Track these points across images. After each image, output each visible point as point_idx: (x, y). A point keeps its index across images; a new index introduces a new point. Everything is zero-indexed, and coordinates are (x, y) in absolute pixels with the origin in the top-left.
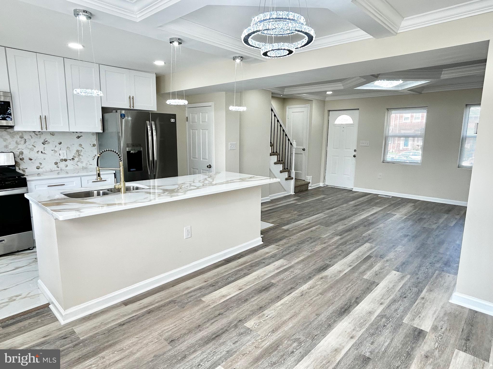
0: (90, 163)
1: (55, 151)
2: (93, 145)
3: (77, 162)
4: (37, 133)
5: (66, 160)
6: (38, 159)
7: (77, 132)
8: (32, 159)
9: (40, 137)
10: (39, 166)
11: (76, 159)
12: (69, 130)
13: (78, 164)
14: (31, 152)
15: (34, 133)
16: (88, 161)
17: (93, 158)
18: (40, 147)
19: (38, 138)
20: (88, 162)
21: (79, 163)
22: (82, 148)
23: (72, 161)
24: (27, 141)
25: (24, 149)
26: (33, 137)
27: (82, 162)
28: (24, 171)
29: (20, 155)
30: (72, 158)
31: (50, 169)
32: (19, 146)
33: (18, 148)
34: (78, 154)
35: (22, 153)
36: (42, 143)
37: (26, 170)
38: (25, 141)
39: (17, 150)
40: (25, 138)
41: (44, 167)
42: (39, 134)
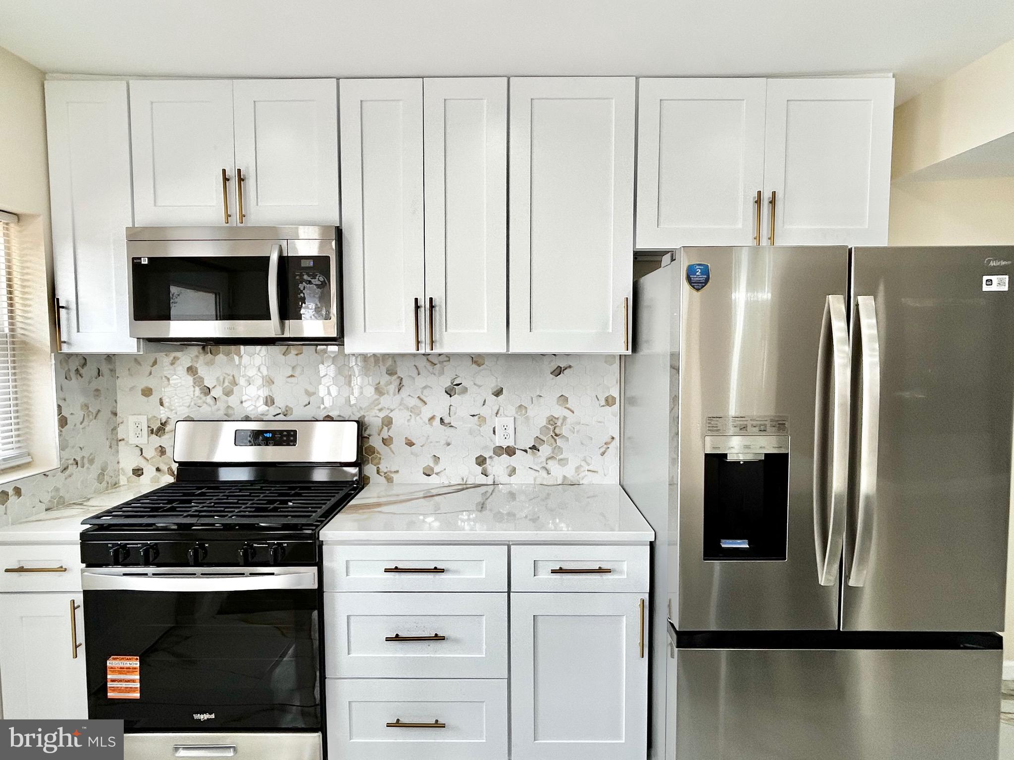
0: (591, 468)
1: (482, 419)
2: (607, 400)
3: (546, 460)
4: (435, 361)
5: (511, 451)
6: (431, 442)
7: (554, 355)
8: (414, 441)
9: (442, 373)
10: (432, 465)
11: (545, 450)
12: (508, 349)
13: (548, 467)
14: (413, 420)
15: (425, 358)
16: (585, 460)
17: (603, 450)
18: (438, 403)
19: (435, 374)
20: (583, 463)
21: (553, 465)
22: (568, 409)
23: (529, 456)
24: (404, 383)
25: (394, 410)
26: (421, 372)
27: (563, 462)
28: (389, 480)
29: (383, 428)
30: (531, 446)
31: (463, 479)
32: (382, 398)
33: (380, 407)
34: (554, 431)
35: (388, 422)
36: (446, 392)
37: (394, 476)
38: (400, 383)
39: (378, 412)
40: (400, 374)
41: (445, 469)
42: (439, 362)
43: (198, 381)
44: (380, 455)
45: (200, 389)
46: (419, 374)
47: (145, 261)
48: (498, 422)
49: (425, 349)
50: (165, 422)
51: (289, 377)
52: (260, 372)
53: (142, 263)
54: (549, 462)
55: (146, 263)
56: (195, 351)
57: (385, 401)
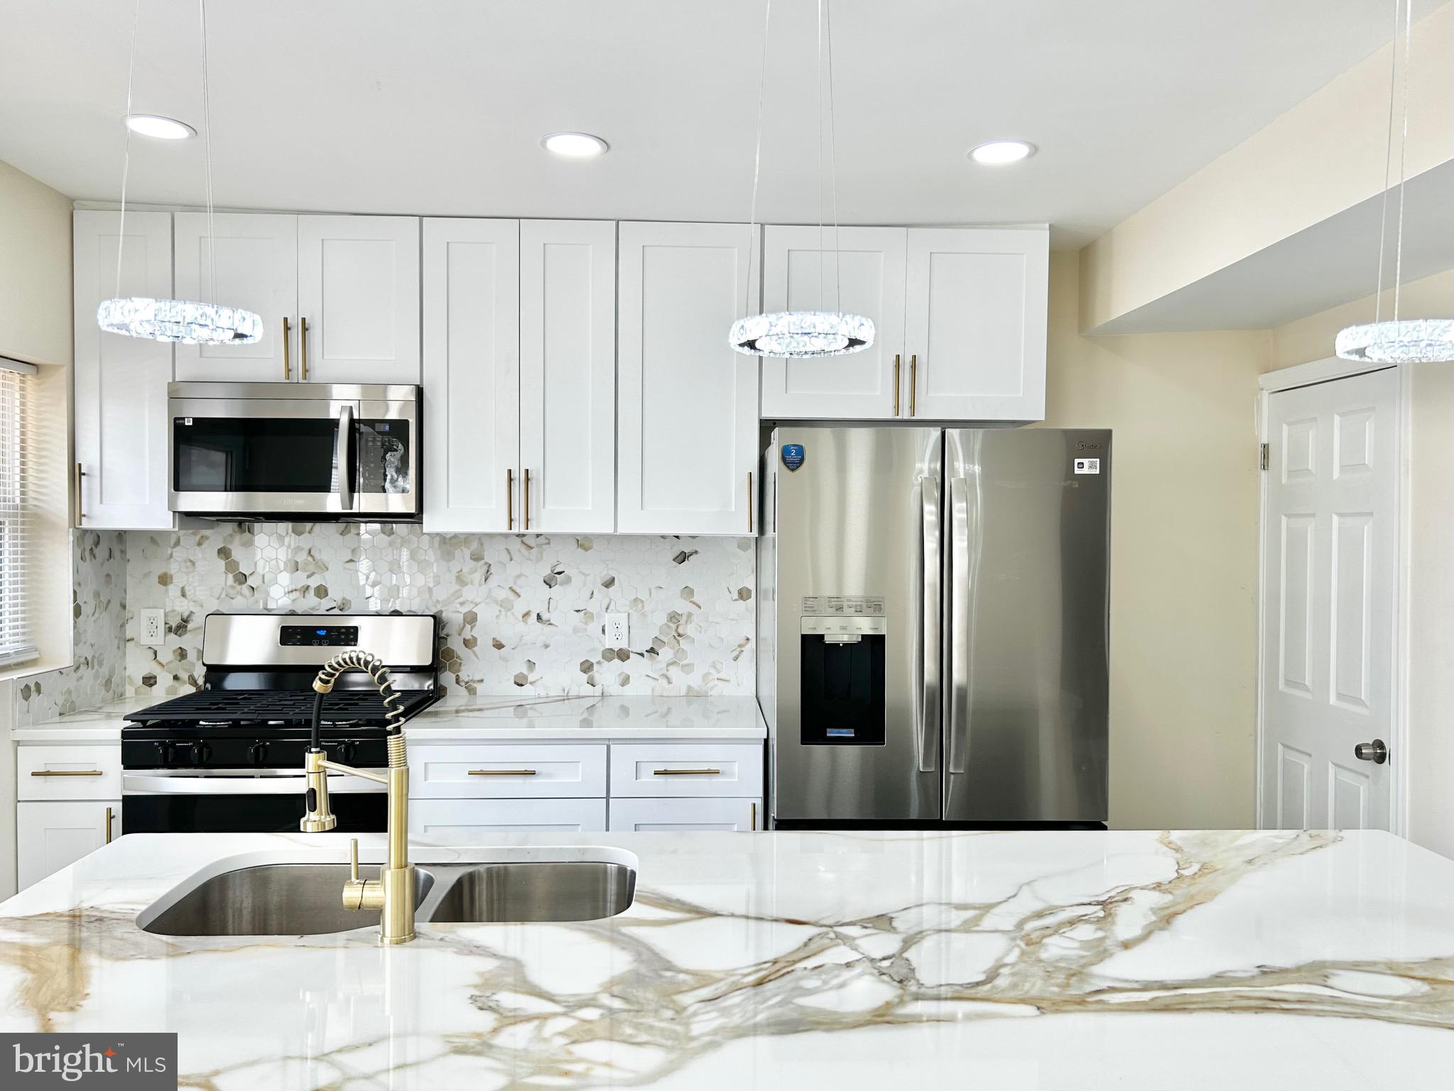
0: (720, 676)
1: (589, 617)
2: (740, 592)
3: (668, 666)
4: (532, 542)
5: (623, 655)
6: (526, 644)
7: (677, 537)
8: (504, 643)
9: (540, 558)
10: (525, 672)
11: (666, 654)
12: (616, 530)
13: (668, 674)
14: (503, 615)
15: (519, 540)
16: (714, 665)
17: (735, 653)
18: (534, 596)
19: (531, 560)
20: (712, 671)
21: (674, 672)
22: (694, 603)
23: (646, 661)
24: (492, 570)
25: (480, 603)
26: (514, 558)
27: (688, 668)
28: (471, 691)
29: (464, 626)
30: (648, 648)
31: (564, 690)
32: (464, 589)
33: (461, 600)
34: (676, 631)
35: (471, 619)
36: (545, 582)
37: (479, 687)
38: (488, 571)
39: (458, 606)
40: (486, 559)
41: (542, 678)
42: (537, 545)
43: (232, 566)
44: (460, 659)
45: (234, 576)
46: (511, 560)
47: (190, 422)
48: (607, 619)
49: (518, 528)
50: (187, 618)
51: (348, 562)
52: (311, 556)
53: (186, 424)
54: (671, 668)
55: (191, 424)
56: (229, 528)
57: (470, 593)
